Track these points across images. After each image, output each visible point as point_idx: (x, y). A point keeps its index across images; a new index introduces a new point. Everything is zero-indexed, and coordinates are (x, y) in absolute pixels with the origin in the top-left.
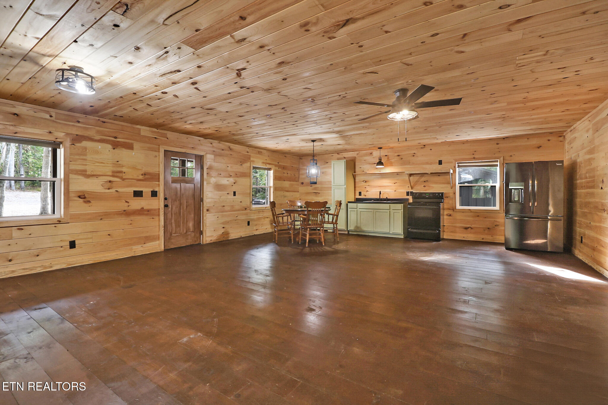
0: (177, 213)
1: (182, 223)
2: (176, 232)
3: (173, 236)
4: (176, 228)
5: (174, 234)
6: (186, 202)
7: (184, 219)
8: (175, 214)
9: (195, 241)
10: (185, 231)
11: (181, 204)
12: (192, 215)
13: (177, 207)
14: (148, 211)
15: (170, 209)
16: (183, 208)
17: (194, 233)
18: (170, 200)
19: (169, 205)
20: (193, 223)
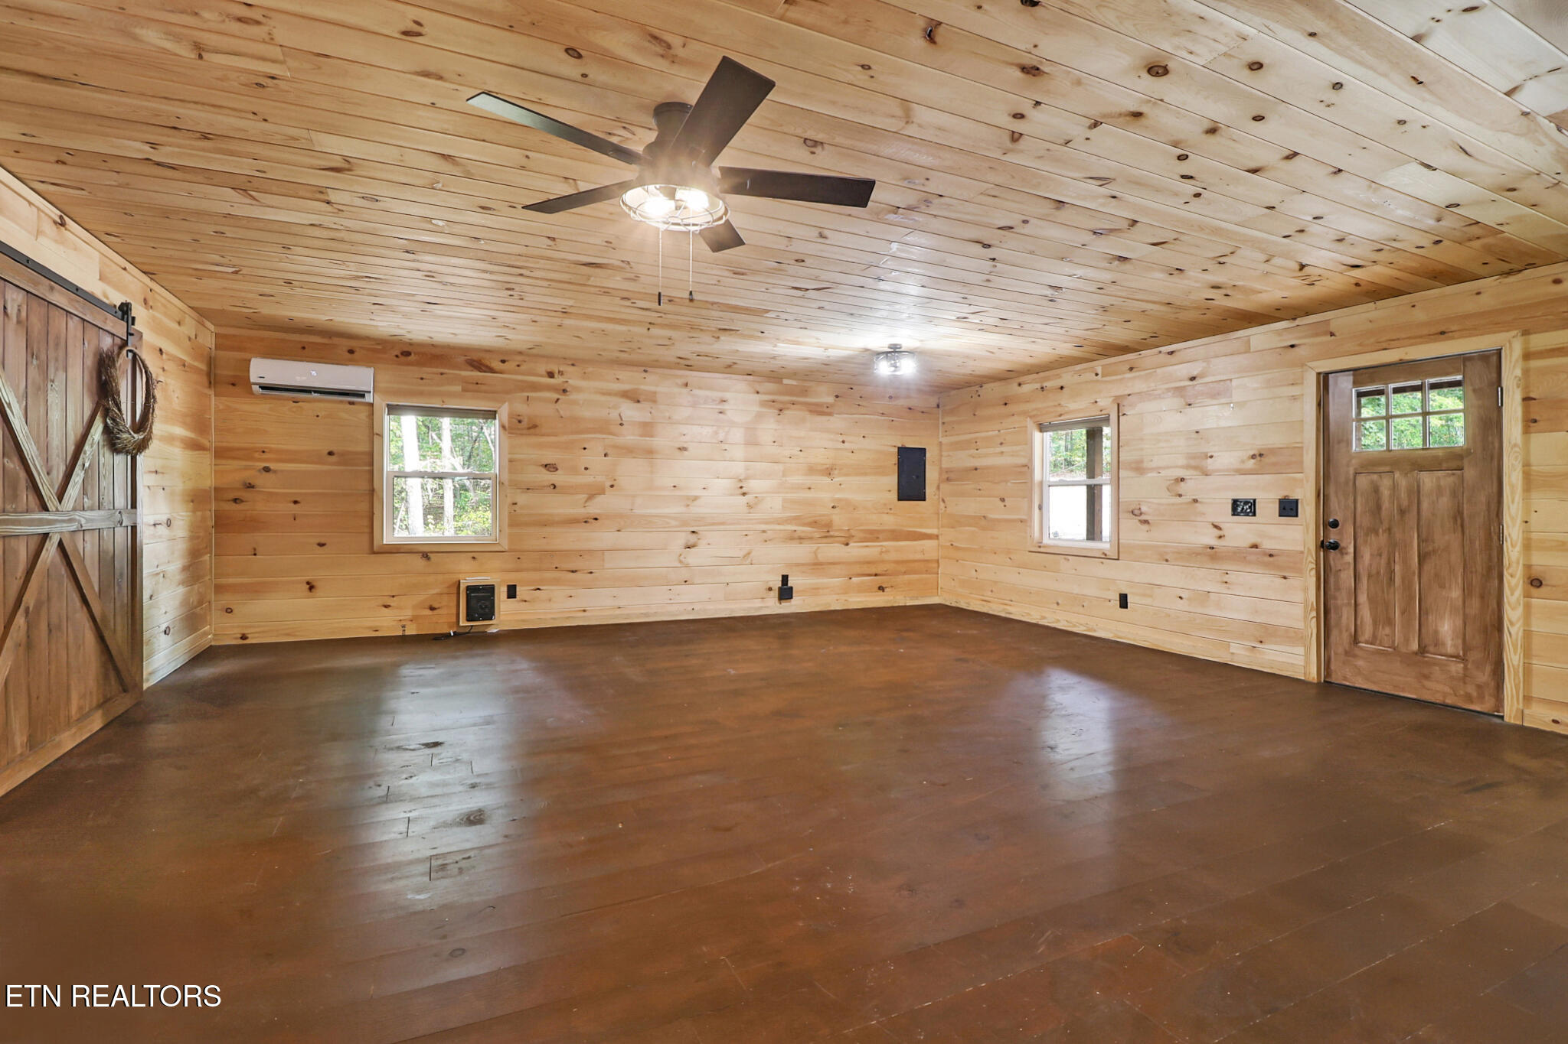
0: (1378, 573)
1: (1403, 613)
2: (1374, 636)
3: (1361, 648)
4: (1375, 623)
5: (1367, 642)
6: (1420, 540)
7: (1411, 598)
8: (1370, 576)
9: (1469, 698)
10: (1415, 646)
11: (1393, 545)
12: (1456, 594)
13: (1380, 555)
14: (1271, 555)
15: (1350, 558)
16: (1405, 561)
17: (1462, 665)
18: (1350, 530)
19: (1343, 544)
20: (1459, 622)
